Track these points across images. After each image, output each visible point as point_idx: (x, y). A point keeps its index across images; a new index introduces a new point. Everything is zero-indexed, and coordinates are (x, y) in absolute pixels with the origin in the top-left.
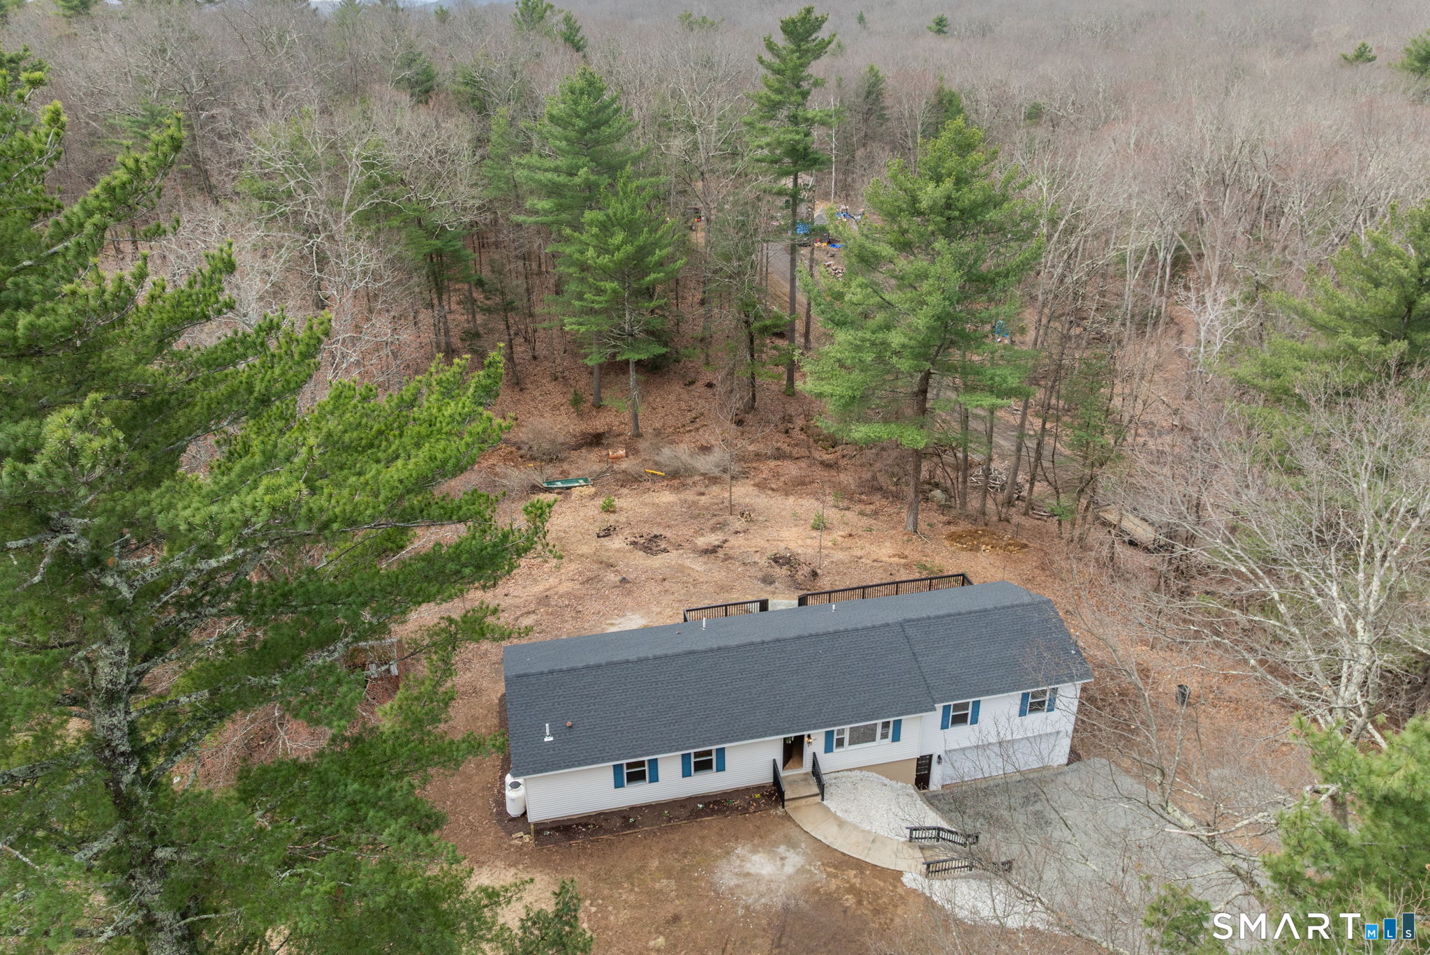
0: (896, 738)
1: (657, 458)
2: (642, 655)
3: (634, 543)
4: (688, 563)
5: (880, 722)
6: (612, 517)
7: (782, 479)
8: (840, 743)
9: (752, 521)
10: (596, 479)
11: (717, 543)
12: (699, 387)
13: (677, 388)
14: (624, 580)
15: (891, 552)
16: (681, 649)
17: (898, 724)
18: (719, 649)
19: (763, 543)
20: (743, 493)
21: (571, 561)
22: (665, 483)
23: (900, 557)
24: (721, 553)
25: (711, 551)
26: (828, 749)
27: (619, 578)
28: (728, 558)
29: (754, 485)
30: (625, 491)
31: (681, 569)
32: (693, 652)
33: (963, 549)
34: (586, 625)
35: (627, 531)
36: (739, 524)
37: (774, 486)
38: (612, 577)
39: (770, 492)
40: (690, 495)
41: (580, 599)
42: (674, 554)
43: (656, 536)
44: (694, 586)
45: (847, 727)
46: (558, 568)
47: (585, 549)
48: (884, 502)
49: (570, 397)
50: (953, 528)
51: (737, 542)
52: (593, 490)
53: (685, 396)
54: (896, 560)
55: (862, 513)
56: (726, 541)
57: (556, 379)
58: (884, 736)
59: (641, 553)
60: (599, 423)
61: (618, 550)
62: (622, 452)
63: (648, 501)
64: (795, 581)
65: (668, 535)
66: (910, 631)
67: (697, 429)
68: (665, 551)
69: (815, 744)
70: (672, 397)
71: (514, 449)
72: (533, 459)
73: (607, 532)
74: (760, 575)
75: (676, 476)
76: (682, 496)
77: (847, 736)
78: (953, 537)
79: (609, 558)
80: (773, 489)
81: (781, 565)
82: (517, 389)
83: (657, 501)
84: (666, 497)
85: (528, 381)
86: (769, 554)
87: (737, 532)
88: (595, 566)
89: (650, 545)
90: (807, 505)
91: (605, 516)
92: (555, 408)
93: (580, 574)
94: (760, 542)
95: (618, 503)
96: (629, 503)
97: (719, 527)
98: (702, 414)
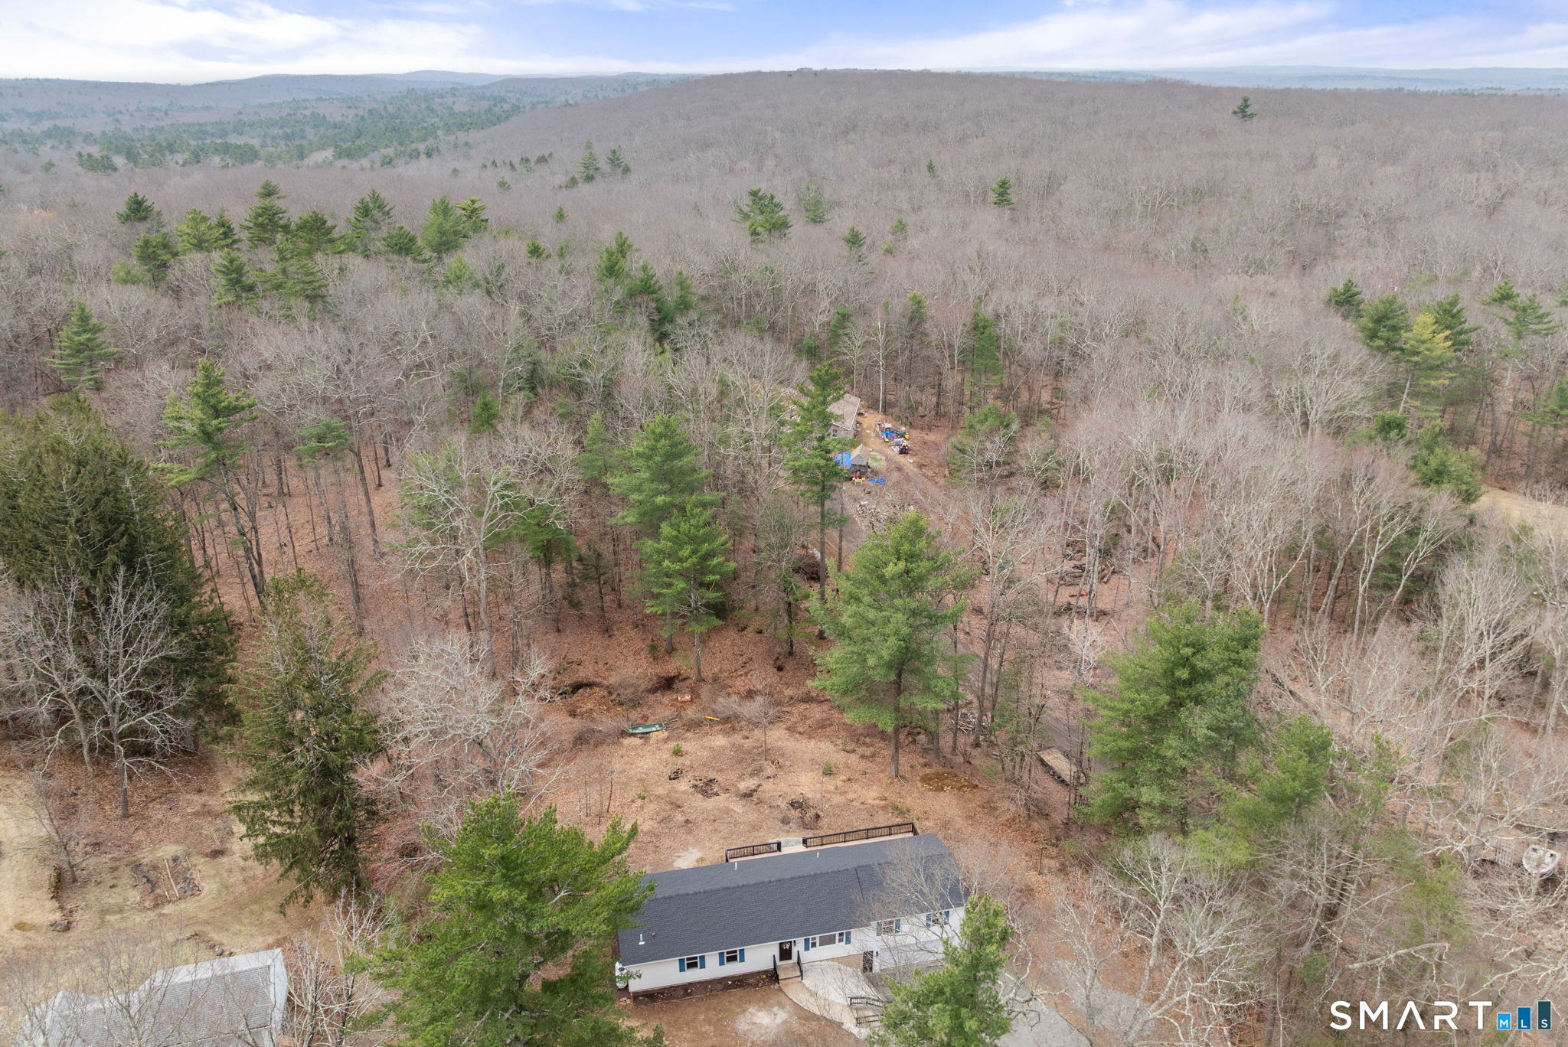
0: (848, 941)
1: (713, 706)
2: (697, 890)
3: (695, 786)
4: (732, 806)
5: (837, 933)
6: (680, 760)
7: (808, 722)
8: (814, 945)
9: (780, 767)
10: (667, 724)
11: (753, 787)
12: (750, 632)
13: (733, 633)
14: (687, 821)
15: (875, 794)
16: (719, 886)
17: (848, 934)
18: (743, 886)
19: (786, 788)
20: (777, 737)
21: (651, 801)
22: (719, 728)
23: (881, 799)
24: (755, 798)
25: (748, 795)
26: (807, 949)
27: (685, 818)
28: (760, 802)
29: (787, 729)
30: (689, 735)
31: (727, 811)
32: (727, 888)
33: (930, 790)
34: (662, 857)
35: (690, 774)
36: (770, 770)
37: (801, 730)
38: (679, 818)
39: (797, 736)
40: (737, 738)
41: (657, 836)
42: (723, 796)
43: (711, 780)
44: (735, 826)
45: (817, 936)
46: (642, 807)
47: (660, 791)
48: (882, 744)
49: (649, 642)
50: (928, 770)
51: (768, 786)
52: (666, 734)
53: (738, 642)
54: (877, 802)
55: (863, 757)
56: (759, 786)
57: (637, 627)
58: (841, 940)
59: (700, 796)
60: (670, 668)
61: (684, 793)
62: (688, 697)
63: (707, 744)
64: (803, 822)
65: (720, 779)
66: (860, 874)
67: (746, 674)
68: (716, 794)
69: (799, 947)
70: (728, 642)
71: (606, 693)
72: (621, 704)
73: (676, 776)
74: (780, 816)
75: (729, 722)
76: (731, 740)
77: (818, 941)
78: (926, 779)
79: (678, 799)
80: (800, 733)
81: (796, 809)
82: (606, 635)
83: (713, 744)
84: (720, 741)
85: (615, 628)
86: (788, 799)
87: (769, 777)
88: (668, 807)
89: (706, 788)
90: (823, 749)
91: (674, 758)
92: (637, 653)
93: (658, 813)
94: (783, 786)
95: (686, 747)
96: (692, 745)
97: (757, 772)
98: (751, 659)
